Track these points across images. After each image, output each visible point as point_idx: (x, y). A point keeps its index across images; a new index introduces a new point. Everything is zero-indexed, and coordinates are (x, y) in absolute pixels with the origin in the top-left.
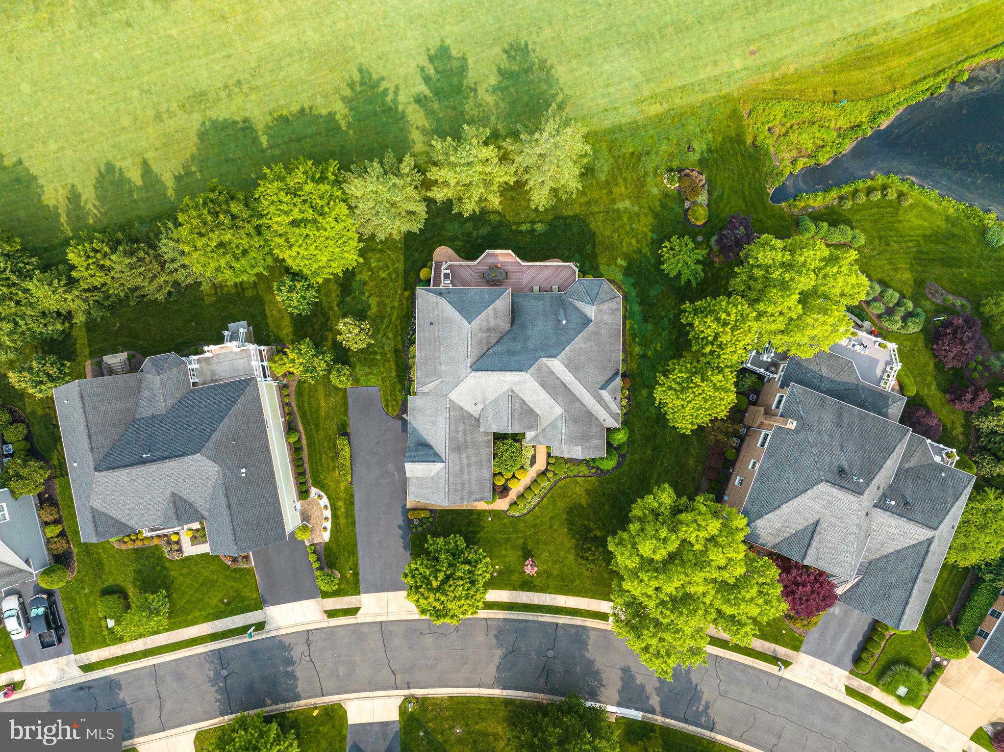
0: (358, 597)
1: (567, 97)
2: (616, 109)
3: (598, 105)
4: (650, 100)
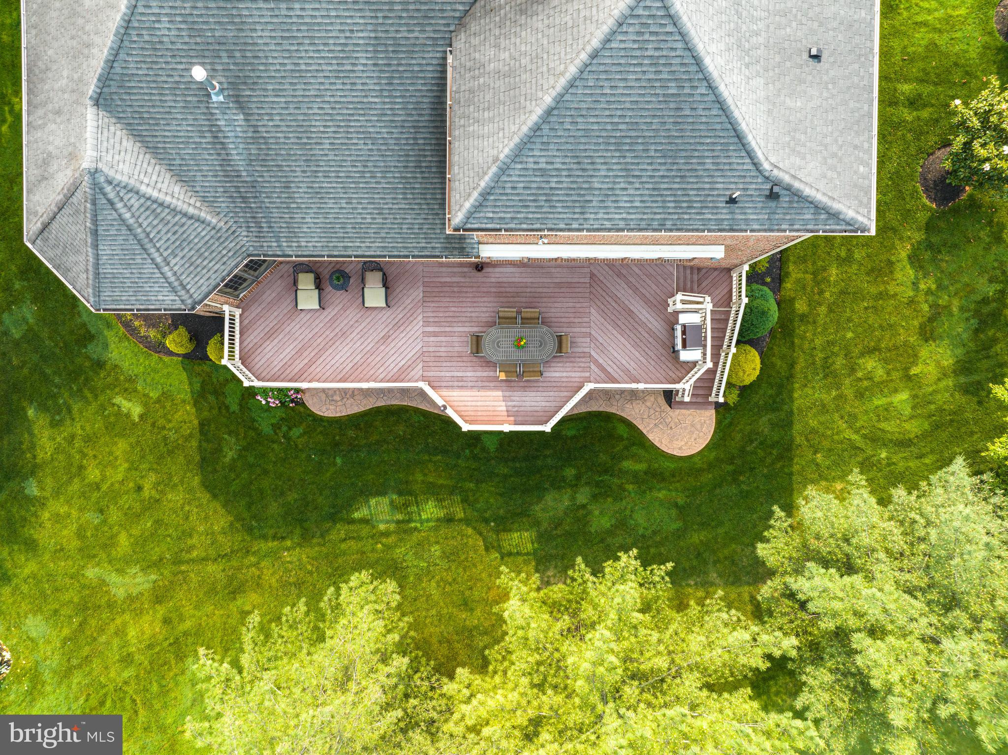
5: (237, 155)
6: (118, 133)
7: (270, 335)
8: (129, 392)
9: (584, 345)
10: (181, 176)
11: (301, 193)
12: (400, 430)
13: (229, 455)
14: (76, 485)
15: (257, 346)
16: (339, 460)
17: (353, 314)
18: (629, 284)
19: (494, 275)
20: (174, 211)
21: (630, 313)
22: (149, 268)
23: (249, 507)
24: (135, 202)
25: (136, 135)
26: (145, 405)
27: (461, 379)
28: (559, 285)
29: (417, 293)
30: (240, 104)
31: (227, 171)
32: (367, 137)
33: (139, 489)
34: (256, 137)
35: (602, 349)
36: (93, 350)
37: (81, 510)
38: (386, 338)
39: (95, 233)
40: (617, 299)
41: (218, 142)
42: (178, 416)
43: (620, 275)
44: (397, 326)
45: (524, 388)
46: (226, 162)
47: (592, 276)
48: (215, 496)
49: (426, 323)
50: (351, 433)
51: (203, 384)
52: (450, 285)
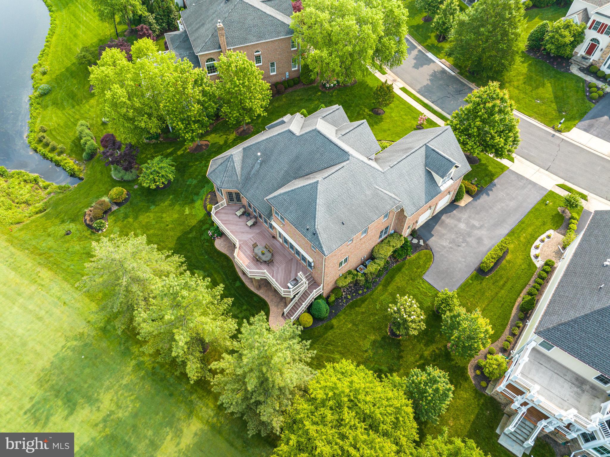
0: (553, 190)
1: (67, 339)
2: (59, 298)
3: (63, 312)
4: (39, 282)
5: (253, 171)
6: (242, 155)
7: (225, 213)
8: (191, 209)
9: (275, 269)
10: (242, 168)
11: (256, 185)
12: (225, 263)
13: (190, 236)
14: (159, 214)
15: (221, 213)
16: (206, 257)
17: (243, 223)
18: (297, 267)
19: (275, 241)
20: (235, 171)
21: (290, 272)
22: (222, 176)
23: (180, 248)
24: (232, 164)
25: (243, 157)
26: (190, 214)
27: (246, 252)
28: (284, 254)
29: (258, 231)
30: (261, 165)
31: (249, 174)
32: (273, 185)
33: (167, 225)
34: (258, 171)
35: (277, 273)
36: (195, 198)
37: (154, 219)
38: (243, 232)
39: (222, 164)
40: (291, 267)
41: (252, 168)
42: (192, 221)
43: (297, 264)
44: (247, 232)
45: (254, 265)
46: (250, 171)
47: (292, 259)
48: (177, 240)
49: (253, 237)
50: (215, 254)
51: (204, 220)
52: (265, 235)
